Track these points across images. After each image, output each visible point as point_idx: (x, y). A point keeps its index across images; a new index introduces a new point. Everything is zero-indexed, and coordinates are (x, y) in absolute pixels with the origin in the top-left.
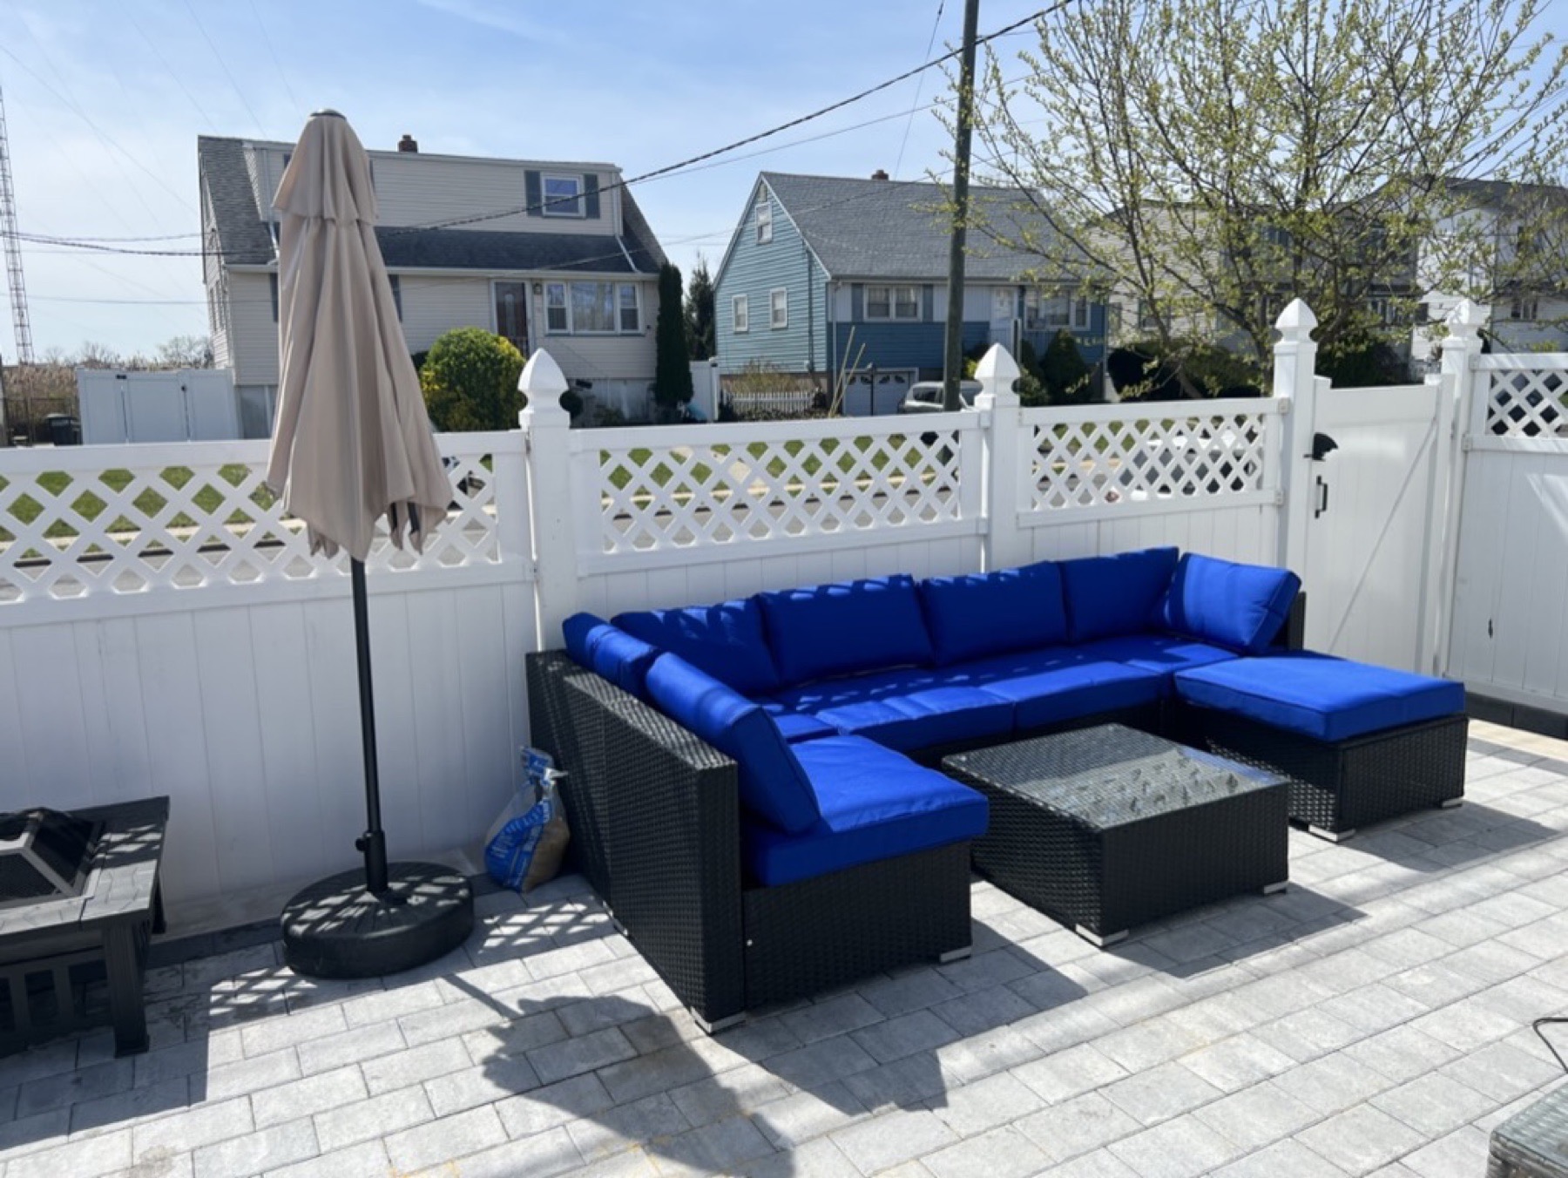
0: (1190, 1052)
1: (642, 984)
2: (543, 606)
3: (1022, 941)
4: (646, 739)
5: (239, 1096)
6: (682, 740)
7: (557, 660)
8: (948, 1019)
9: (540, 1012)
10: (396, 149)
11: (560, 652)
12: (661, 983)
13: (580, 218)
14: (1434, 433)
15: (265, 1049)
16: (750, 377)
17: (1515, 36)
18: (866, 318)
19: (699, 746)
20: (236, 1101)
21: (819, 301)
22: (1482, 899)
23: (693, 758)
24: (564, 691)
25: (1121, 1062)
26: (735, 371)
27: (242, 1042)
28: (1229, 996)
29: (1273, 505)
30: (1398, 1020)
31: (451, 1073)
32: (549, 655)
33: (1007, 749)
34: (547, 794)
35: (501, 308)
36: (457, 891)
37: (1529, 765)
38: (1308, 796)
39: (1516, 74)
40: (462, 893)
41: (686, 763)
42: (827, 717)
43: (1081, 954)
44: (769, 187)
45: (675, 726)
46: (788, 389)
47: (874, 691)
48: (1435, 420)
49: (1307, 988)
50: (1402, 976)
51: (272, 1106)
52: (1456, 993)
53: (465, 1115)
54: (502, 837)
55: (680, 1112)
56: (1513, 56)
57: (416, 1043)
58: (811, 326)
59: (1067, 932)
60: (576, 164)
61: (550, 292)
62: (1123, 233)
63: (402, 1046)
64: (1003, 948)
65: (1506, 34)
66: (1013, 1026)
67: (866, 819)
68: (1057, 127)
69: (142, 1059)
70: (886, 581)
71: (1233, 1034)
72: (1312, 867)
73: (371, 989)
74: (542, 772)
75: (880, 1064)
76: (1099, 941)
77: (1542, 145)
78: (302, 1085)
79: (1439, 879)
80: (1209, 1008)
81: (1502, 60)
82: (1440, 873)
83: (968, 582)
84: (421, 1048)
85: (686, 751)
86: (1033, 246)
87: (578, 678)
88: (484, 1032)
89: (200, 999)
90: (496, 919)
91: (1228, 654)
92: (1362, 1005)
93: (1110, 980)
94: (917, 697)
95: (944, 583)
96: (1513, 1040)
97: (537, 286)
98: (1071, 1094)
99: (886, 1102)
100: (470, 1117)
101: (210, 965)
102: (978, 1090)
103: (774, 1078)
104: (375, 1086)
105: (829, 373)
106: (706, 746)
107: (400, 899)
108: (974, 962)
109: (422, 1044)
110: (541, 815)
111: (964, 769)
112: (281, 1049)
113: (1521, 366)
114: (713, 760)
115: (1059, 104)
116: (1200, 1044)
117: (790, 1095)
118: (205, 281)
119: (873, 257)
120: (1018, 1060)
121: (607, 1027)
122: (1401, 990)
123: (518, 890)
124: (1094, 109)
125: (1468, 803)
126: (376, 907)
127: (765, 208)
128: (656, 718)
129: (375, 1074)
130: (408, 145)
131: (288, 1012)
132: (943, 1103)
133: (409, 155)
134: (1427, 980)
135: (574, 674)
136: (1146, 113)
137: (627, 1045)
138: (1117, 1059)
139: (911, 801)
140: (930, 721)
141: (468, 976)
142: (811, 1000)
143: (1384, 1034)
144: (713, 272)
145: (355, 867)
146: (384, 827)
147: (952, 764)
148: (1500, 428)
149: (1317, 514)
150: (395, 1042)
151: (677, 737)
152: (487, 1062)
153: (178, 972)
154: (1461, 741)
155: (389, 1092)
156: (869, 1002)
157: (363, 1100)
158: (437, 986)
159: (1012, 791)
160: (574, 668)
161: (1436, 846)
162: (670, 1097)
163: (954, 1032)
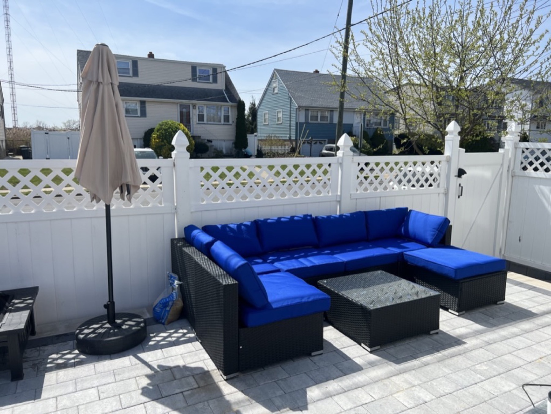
0: (397, 392)
1: (203, 360)
2: (178, 222)
3: (342, 348)
4: (207, 272)
5: (53, 398)
6: (220, 273)
7: (181, 242)
8: (312, 377)
9: (166, 370)
10: (147, 57)
11: (183, 238)
12: (210, 360)
13: (210, 83)
14: (501, 170)
15: (64, 380)
16: (268, 140)
17: (535, 30)
18: (310, 121)
19: (225, 276)
20: (52, 399)
21: (293, 115)
22: (508, 338)
23: (222, 280)
24: (182, 253)
25: (372, 395)
26: (263, 138)
27: (57, 377)
28: (414, 372)
29: (443, 193)
30: (473, 382)
31: (130, 392)
32: (179, 240)
33: (341, 278)
34: (175, 290)
35: (181, 113)
36: (140, 324)
37: (529, 289)
38: (449, 299)
39: (535, 44)
40: (142, 325)
41: (220, 282)
42: (277, 265)
43: (363, 354)
44: (277, 74)
45: (218, 268)
46: (281, 145)
47: (296, 256)
48: (502, 165)
49: (442, 370)
50: (477, 366)
51: (64, 402)
52: (495, 373)
53: (133, 407)
54: (159, 305)
55: (211, 409)
56: (534, 37)
57: (119, 380)
58: (290, 123)
59: (358, 346)
60: (210, 64)
61: (199, 108)
62: (396, 95)
63: (114, 381)
64: (335, 351)
65: (532, 29)
66: (335, 380)
67: (285, 304)
68: (374, 57)
69: (21, 382)
70: (302, 216)
71: (414, 386)
72: (448, 324)
73: (105, 359)
74: (174, 281)
75: (285, 393)
76: (369, 350)
77: (543, 69)
78: (76, 394)
79: (493, 330)
80: (406, 376)
81: (530, 39)
82: (494, 328)
83: (332, 218)
84: (121, 382)
85: (220, 277)
86: (364, 99)
87: (188, 248)
88: (144, 377)
89: (44, 361)
90: (155, 334)
91: (423, 246)
92: (461, 377)
93: (372, 364)
94: (310, 258)
95: (323, 218)
96: (514, 392)
97: (194, 106)
98: (353, 407)
99: (285, 408)
100: (135, 409)
101: (50, 348)
102: (320, 404)
103: (247, 397)
104: (102, 396)
105: (296, 140)
106: (228, 276)
107: (119, 326)
108: (324, 356)
109: (121, 380)
110: (173, 297)
111: (325, 285)
112: (70, 381)
113: (533, 147)
114: (230, 281)
115: (375, 49)
116: (401, 389)
117: (252, 404)
118: (78, 101)
119: (312, 100)
120: (335, 393)
121: (189, 376)
122: (476, 371)
123: (164, 324)
124: (387, 51)
125: (506, 303)
126: (110, 329)
127: (275, 82)
128: (212, 264)
129: (103, 391)
130: (151, 55)
131: (75, 366)
132: (306, 409)
133: (151, 59)
134: (485, 368)
135: (186, 247)
136: (405, 53)
137: (195, 383)
138: (371, 394)
139: (302, 297)
140: (314, 267)
141: (141, 355)
142: (263, 368)
143: (468, 388)
144: (257, 103)
145: (104, 314)
146: (114, 300)
147: (321, 283)
148: (525, 168)
149: (459, 197)
150: (111, 379)
151: (218, 272)
152: (143, 389)
153: (38, 350)
154: (504, 280)
155: (107, 398)
156: (284, 370)
157: (97, 401)
158: (130, 359)
159: (341, 294)
160: (187, 245)
161: (493, 318)
162: (208, 403)
163: (313, 382)
